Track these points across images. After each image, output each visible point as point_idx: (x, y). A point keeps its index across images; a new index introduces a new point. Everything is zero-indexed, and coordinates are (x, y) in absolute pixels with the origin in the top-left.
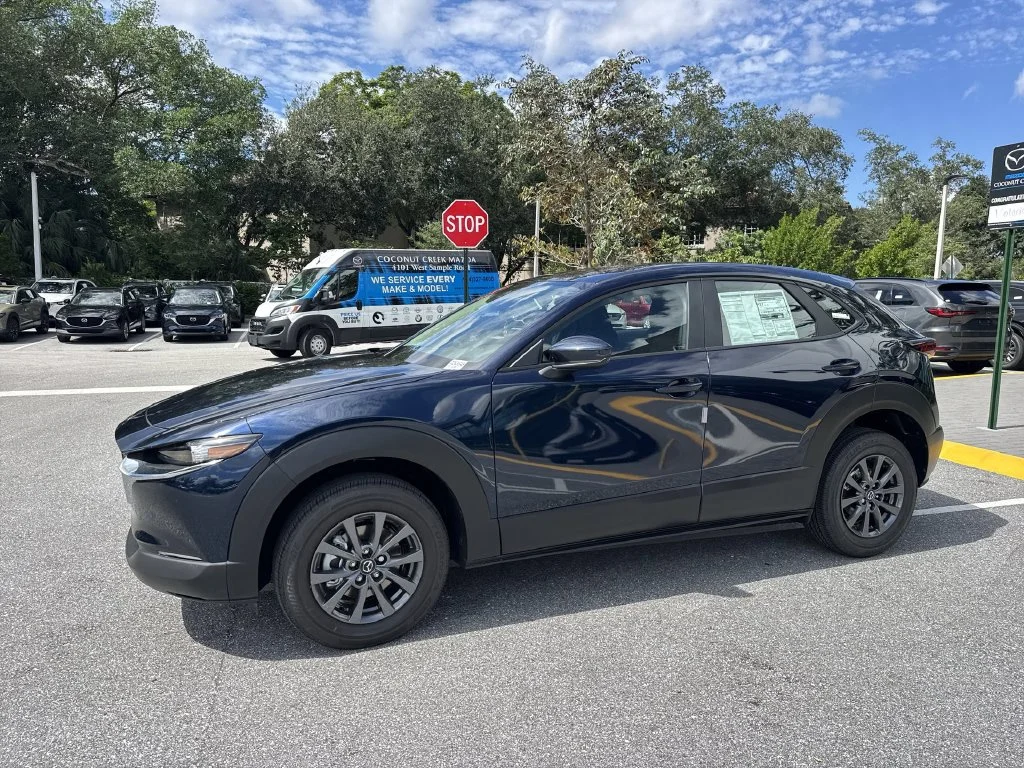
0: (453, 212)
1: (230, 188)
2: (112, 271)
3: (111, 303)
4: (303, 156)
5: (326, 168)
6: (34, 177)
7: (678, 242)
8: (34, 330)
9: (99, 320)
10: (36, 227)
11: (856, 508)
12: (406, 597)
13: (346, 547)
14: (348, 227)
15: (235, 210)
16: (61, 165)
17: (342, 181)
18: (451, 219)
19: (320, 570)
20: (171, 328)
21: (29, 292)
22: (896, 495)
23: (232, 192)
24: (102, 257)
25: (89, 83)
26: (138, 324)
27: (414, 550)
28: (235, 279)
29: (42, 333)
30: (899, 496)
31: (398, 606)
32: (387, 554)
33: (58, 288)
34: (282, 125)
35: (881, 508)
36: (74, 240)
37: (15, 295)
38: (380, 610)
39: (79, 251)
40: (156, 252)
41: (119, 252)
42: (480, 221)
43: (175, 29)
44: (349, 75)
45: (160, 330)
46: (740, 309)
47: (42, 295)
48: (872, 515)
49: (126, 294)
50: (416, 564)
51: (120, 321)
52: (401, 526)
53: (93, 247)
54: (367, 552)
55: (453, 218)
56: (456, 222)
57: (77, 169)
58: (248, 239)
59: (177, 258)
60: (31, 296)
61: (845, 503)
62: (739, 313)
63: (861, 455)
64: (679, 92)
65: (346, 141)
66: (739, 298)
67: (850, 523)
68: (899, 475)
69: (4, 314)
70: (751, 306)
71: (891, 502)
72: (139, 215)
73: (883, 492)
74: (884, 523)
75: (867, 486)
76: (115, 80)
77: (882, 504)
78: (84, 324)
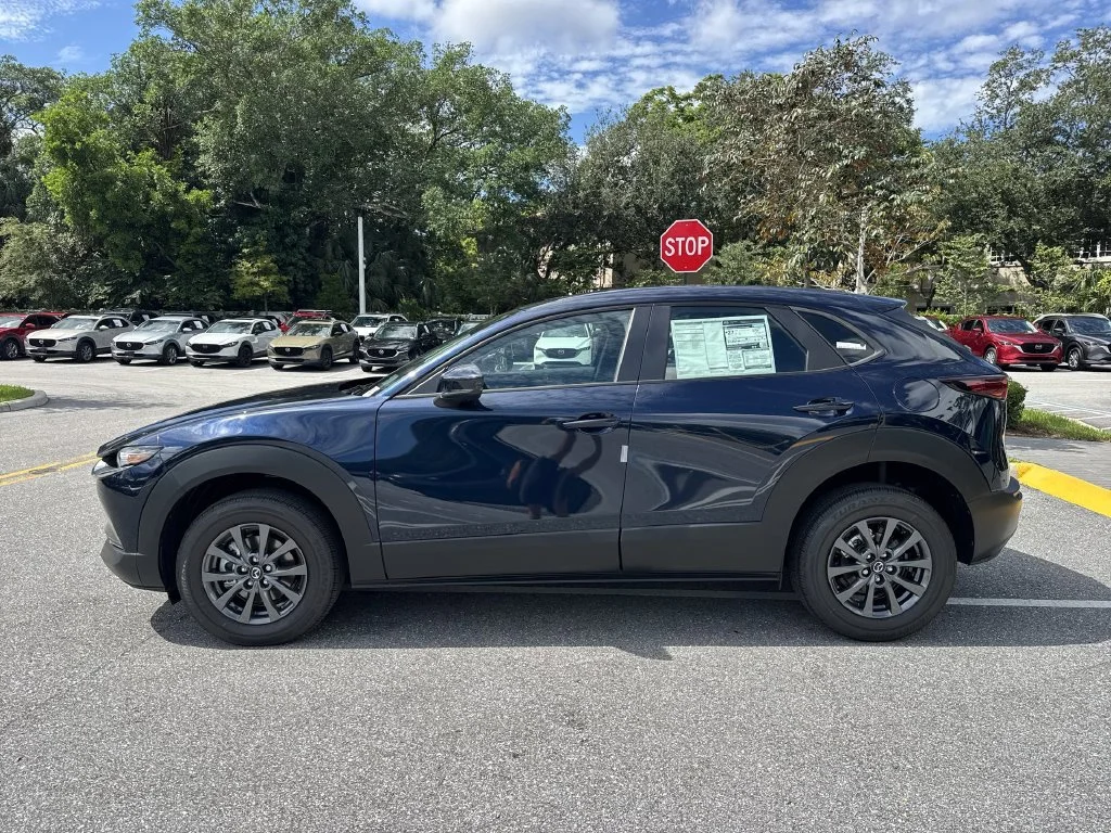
0: (672, 235)
1: (534, 221)
2: (426, 306)
3: (405, 336)
4: (600, 183)
5: (620, 197)
6: (360, 220)
8: (347, 360)
9: (394, 352)
10: (362, 267)
11: (855, 579)
12: (290, 608)
13: (240, 554)
15: (535, 244)
16: (386, 208)
17: (639, 209)
18: (670, 243)
21: (343, 327)
22: (923, 571)
23: (535, 226)
24: (417, 294)
25: (416, 130)
29: (353, 363)
30: (926, 573)
31: (283, 614)
32: (273, 564)
33: (376, 321)
34: (583, 152)
35: (894, 584)
36: (394, 279)
37: (330, 330)
38: (266, 615)
39: (398, 289)
40: (460, 288)
41: (432, 288)
42: (703, 242)
43: (482, 67)
44: (661, 91)
47: (356, 329)
48: (877, 591)
49: (421, 330)
50: (301, 577)
51: (411, 353)
52: (285, 540)
53: (412, 284)
55: (673, 241)
56: (675, 245)
57: (398, 213)
58: (548, 273)
59: (477, 293)
60: (346, 330)
61: (834, 572)
62: (695, 343)
63: (858, 515)
64: (1070, 65)
65: (644, 164)
66: (700, 326)
67: (844, 597)
68: (924, 544)
69: (318, 346)
70: (716, 335)
71: (916, 580)
72: (456, 252)
73: (899, 564)
74: (901, 603)
75: (872, 555)
76: (436, 122)
77: (896, 579)
78: (381, 355)
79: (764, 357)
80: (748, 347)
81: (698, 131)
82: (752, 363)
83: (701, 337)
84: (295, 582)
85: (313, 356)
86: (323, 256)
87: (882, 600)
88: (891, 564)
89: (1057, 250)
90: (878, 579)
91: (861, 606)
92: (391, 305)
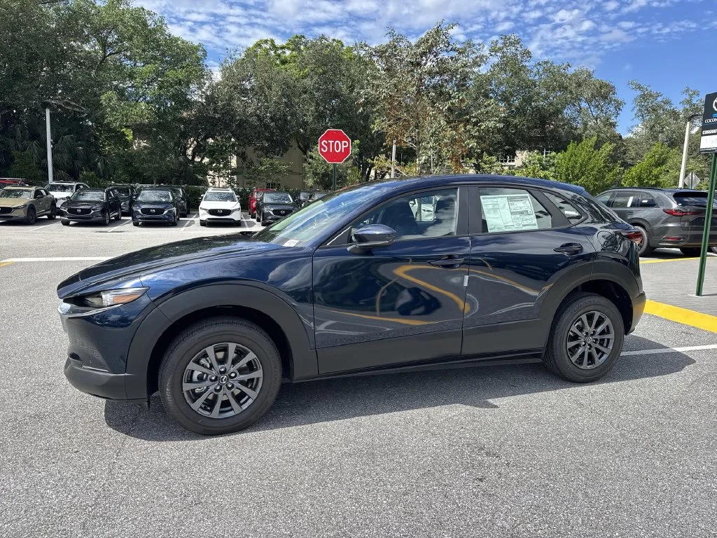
0: (327, 138)
1: (182, 120)
2: (100, 177)
3: (97, 199)
4: (231, 99)
5: (247, 107)
6: (48, 112)
7: (494, 160)
8: (46, 217)
9: (89, 211)
10: (49, 146)
11: (578, 349)
12: (250, 401)
13: (209, 366)
14: (262, 148)
15: (185, 136)
18: (325, 143)
19: (190, 381)
20: (138, 217)
21: (43, 191)
22: (608, 340)
23: (184, 123)
24: (93, 167)
25: (87, 48)
26: (116, 214)
27: (257, 370)
28: (184, 184)
29: (51, 219)
30: (611, 341)
31: (245, 407)
32: (237, 371)
33: (64, 188)
34: (217, 76)
35: (597, 349)
36: (75, 156)
37: (33, 193)
38: (232, 409)
39: (78, 164)
40: (130, 164)
41: (105, 164)
42: (345, 144)
43: (143, 9)
44: (266, 41)
45: (130, 218)
46: (496, 207)
47: (52, 193)
48: (590, 354)
49: (108, 193)
50: (258, 379)
51: (103, 212)
52: (247, 353)
53: (88, 161)
54: (223, 370)
56: (328, 145)
57: (76, 107)
58: (194, 157)
59: (144, 169)
60: (44, 194)
61: (569, 345)
62: (495, 210)
63: (583, 311)
64: (498, 54)
65: (261, 88)
66: (495, 200)
67: (573, 359)
68: (611, 326)
69: (25, 205)
70: (505, 204)
71: (605, 345)
72: (119, 138)
73: (599, 338)
74: (599, 359)
75: (587, 333)
76: (104, 45)
77: (598, 346)
78: (78, 213)
79: (531, 219)
81: (292, 71)
85: (21, 214)
86: (14, 137)
87: (591, 358)
88: (595, 337)
89: (494, 158)
90: (589, 347)
91: (581, 363)
92: (73, 175)
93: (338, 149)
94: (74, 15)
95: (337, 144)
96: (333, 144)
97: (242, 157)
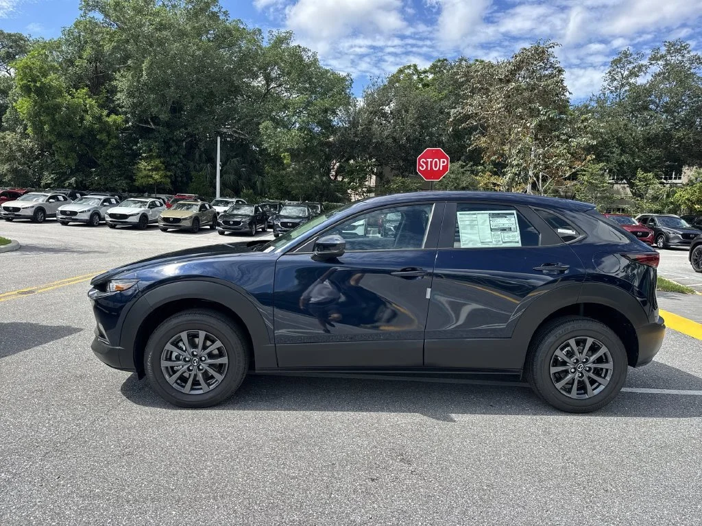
0: (425, 157)
1: (329, 145)
2: (258, 195)
3: (248, 213)
4: (371, 122)
5: (383, 130)
6: (219, 139)
7: (651, 177)
8: (208, 227)
9: (239, 223)
10: (219, 168)
11: (566, 375)
12: (217, 384)
14: (399, 168)
15: (329, 158)
16: (235, 132)
18: (423, 162)
20: (278, 229)
21: (207, 206)
22: (607, 370)
23: (329, 147)
24: (253, 187)
25: (255, 84)
26: (263, 226)
27: (224, 356)
28: (325, 201)
29: (212, 229)
30: (609, 371)
31: (212, 387)
32: (206, 356)
33: (227, 203)
35: (589, 378)
36: (239, 177)
37: (198, 208)
38: (201, 388)
39: (242, 182)
40: (281, 184)
41: (263, 183)
42: (444, 162)
43: (300, 47)
44: (409, 67)
45: (272, 230)
47: (214, 207)
48: (579, 382)
49: (257, 210)
50: (225, 365)
51: (250, 224)
52: (215, 341)
53: (250, 180)
54: (196, 353)
55: (425, 161)
56: (426, 163)
57: (243, 135)
58: (336, 176)
59: (292, 187)
60: (208, 208)
61: (554, 370)
62: (472, 226)
63: (570, 335)
64: (659, 62)
65: (399, 111)
66: (475, 216)
67: (559, 385)
68: (609, 354)
69: (191, 217)
70: (485, 221)
71: (603, 376)
72: (278, 160)
73: (593, 366)
74: (593, 390)
75: (577, 360)
76: (268, 79)
77: (591, 374)
78: (231, 225)
79: (514, 236)
80: (504, 230)
81: (432, 93)
82: (507, 239)
83: (475, 223)
84: (219, 368)
85: (188, 224)
86: (193, 160)
87: (582, 387)
88: (588, 365)
89: (651, 175)
90: (580, 375)
91: (569, 391)
92: (236, 192)
93: (436, 167)
94: (245, 57)
95: (436, 162)
96: (431, 162)
97: (380, 176)
